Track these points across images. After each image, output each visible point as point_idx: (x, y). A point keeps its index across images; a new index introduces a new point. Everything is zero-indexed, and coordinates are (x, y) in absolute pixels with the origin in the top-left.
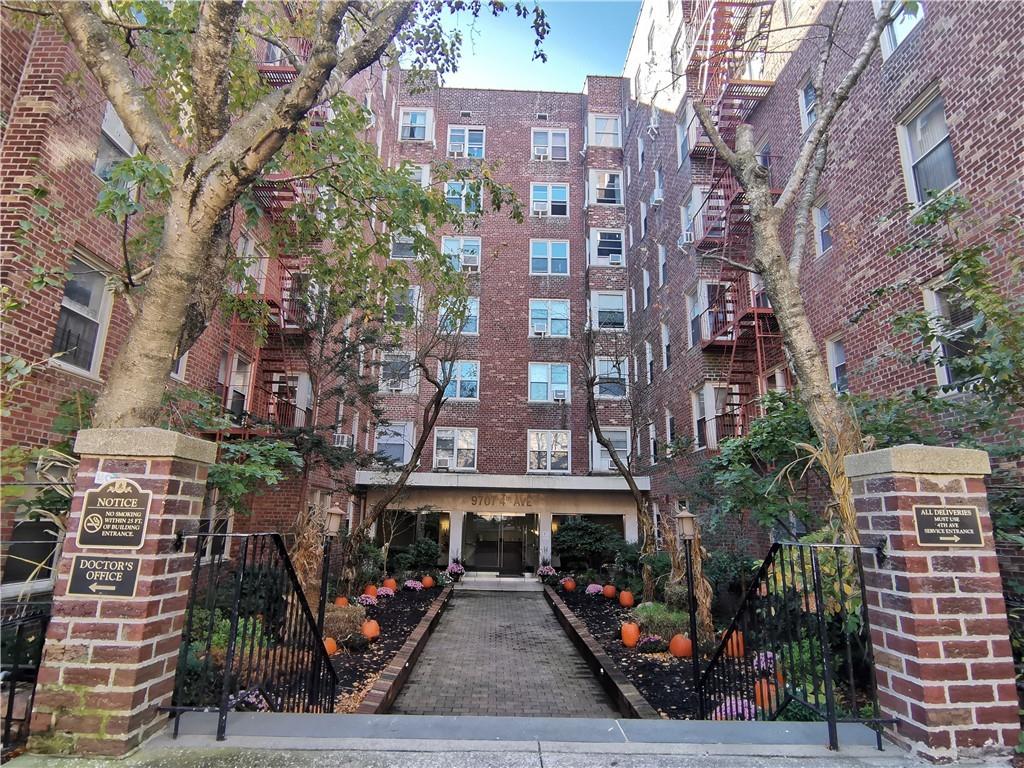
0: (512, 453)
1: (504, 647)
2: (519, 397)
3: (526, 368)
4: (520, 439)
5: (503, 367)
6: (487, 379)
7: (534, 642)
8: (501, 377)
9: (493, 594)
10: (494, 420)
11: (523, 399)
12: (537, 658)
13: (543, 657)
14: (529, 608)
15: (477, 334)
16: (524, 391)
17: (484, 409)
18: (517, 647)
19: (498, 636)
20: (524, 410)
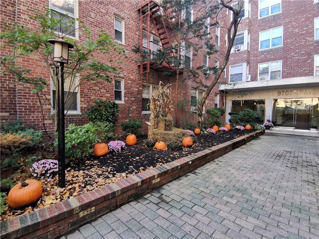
0: (303, 69)
1: (279, 164)
2: (308, 38)
3: (312, 22)
4: (309, 61)
5: (297, 25)
6: (288, 33)
7: (305, 164)
8: (297, 30)
9: (288, 136)
10: (292, 54)
11: (311, 39)
12: (305, 177)
13: (311, 178)
14: (310, 144)
15: (281, 12)
16: (312, 34)
17: (286, 49)
18: (289, 165)
19: (279, 156)
20: (312, 45)
